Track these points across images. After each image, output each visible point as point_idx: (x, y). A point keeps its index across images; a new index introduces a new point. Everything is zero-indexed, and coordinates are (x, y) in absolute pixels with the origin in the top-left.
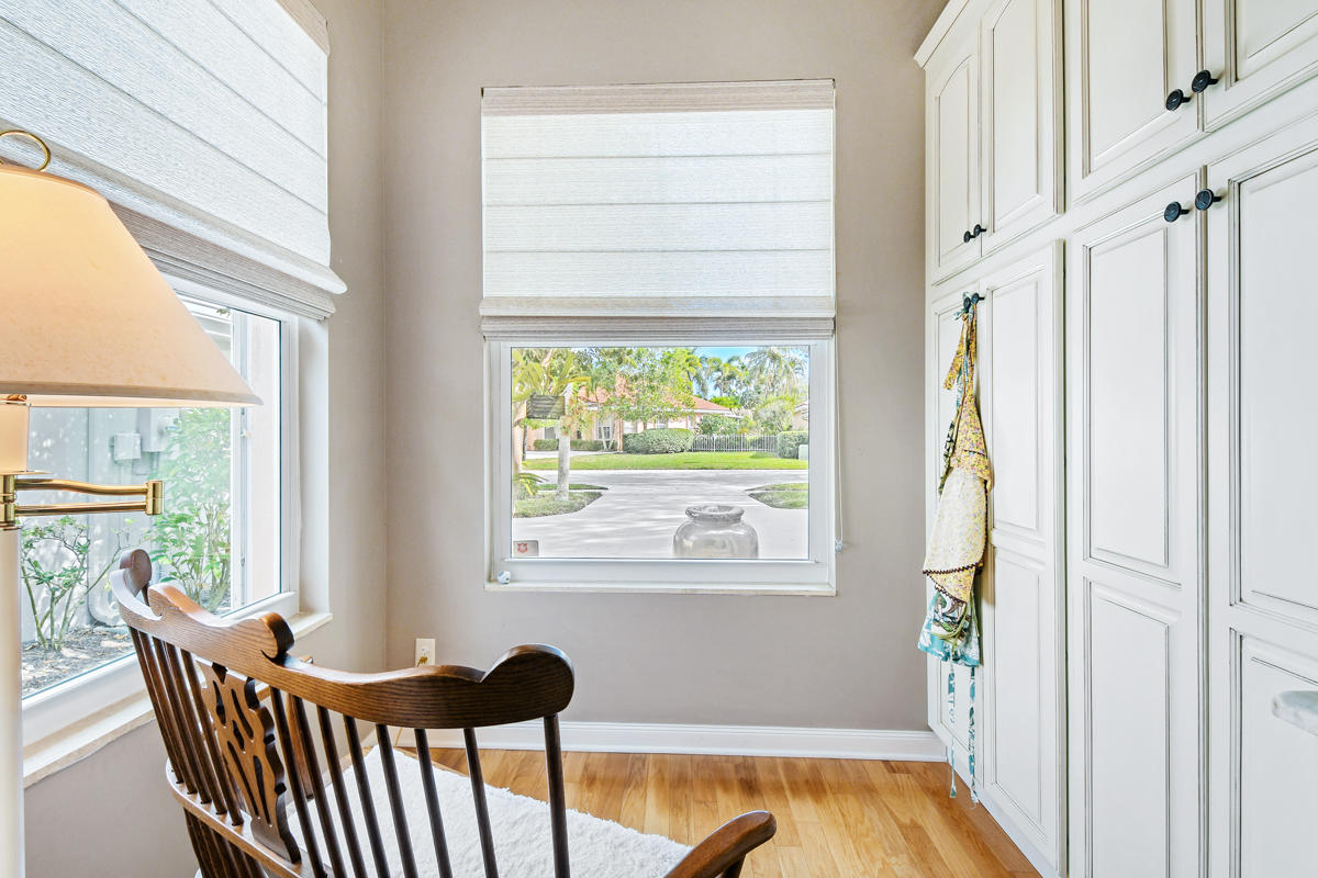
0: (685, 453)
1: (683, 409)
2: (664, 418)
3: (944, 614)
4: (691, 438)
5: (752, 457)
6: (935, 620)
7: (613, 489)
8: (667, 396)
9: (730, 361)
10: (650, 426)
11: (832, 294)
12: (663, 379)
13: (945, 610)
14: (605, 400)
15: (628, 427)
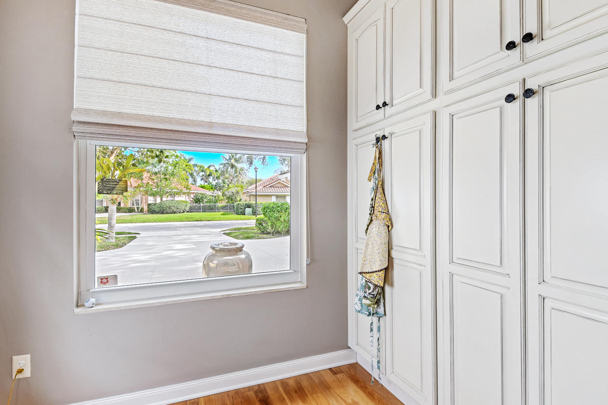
0: (185, 213)
1: (185, 190)
2: (173, 195)
3: (369, 294)
4: (189, 205)
5: (222, 215)
6: (365, 297)
7: (143, 234)
8: (175, 183)
9: (209, 167)
10: (164, 199)
11: (305, 130)
12: (173, 174)
13: (370, 291)
14: (136, 185)
15: (151, 200)
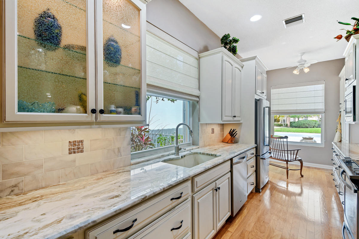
0: (314, 128)
4: (318, 123)
10: (300, 119)
11: (324, 108)
15: (292, 120)
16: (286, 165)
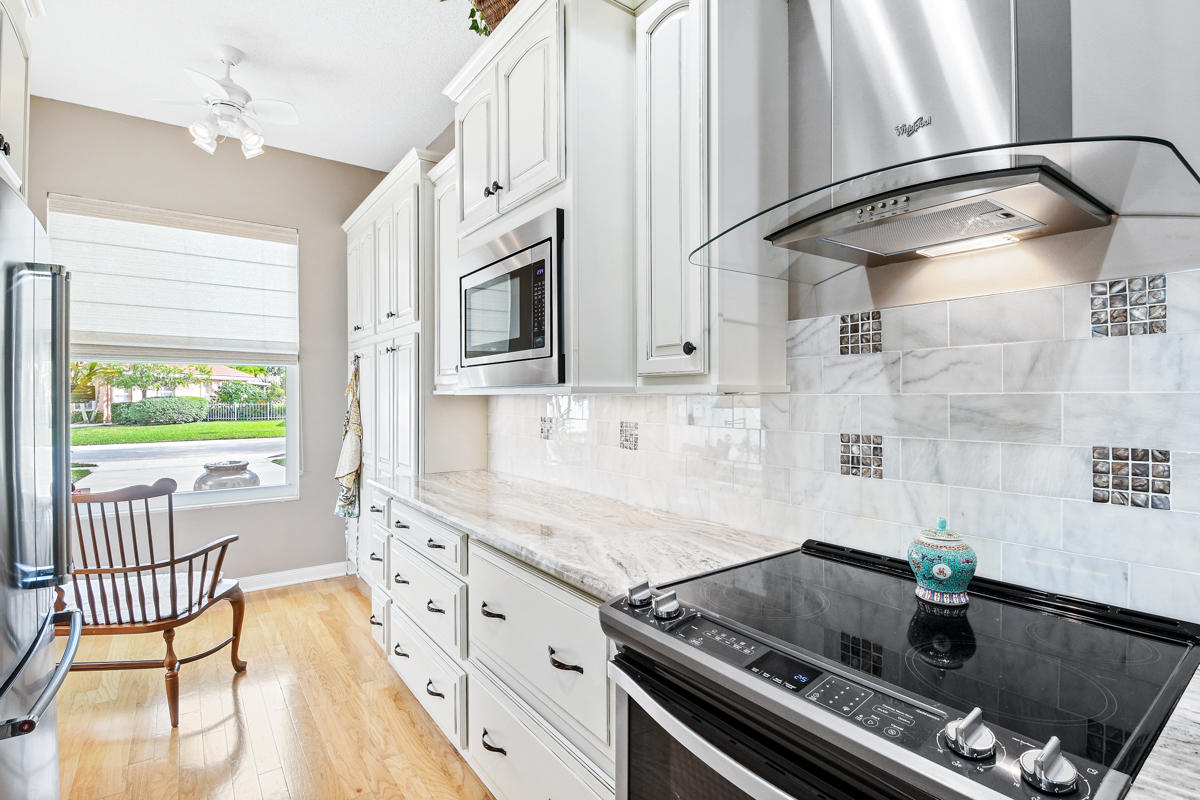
0: (198, 423)
1: (198, 375)
2: (171, 385)
4: (207, 407)
6: (339, 498)
7: (103, 466)
11: (297, 342)
13: (343, 494)
15: (119, 395)
16: (165, 644)
